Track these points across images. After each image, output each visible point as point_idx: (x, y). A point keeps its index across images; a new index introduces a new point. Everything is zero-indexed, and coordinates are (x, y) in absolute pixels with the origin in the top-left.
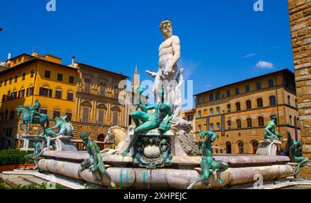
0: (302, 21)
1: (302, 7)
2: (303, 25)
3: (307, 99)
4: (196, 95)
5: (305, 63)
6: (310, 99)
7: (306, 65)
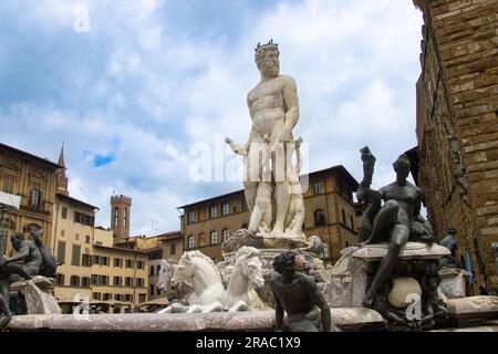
0: (466, 80)
1: (465, 59)
2: (469, 85)
3: (490, 200)
4: (185, 207)
5: (481, 143)
6: (496, 200)
7: (482, 146)
